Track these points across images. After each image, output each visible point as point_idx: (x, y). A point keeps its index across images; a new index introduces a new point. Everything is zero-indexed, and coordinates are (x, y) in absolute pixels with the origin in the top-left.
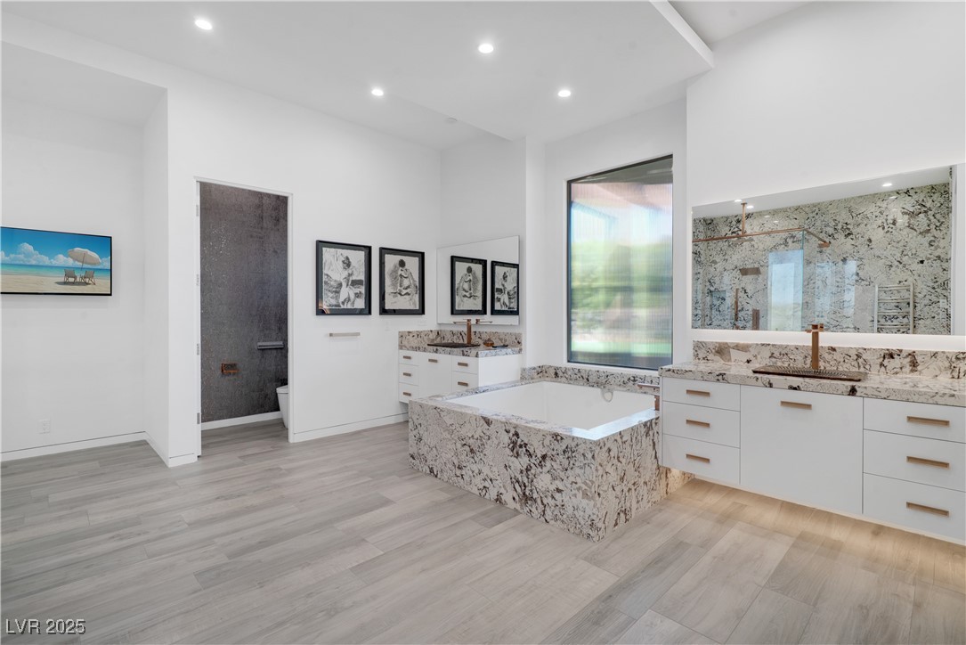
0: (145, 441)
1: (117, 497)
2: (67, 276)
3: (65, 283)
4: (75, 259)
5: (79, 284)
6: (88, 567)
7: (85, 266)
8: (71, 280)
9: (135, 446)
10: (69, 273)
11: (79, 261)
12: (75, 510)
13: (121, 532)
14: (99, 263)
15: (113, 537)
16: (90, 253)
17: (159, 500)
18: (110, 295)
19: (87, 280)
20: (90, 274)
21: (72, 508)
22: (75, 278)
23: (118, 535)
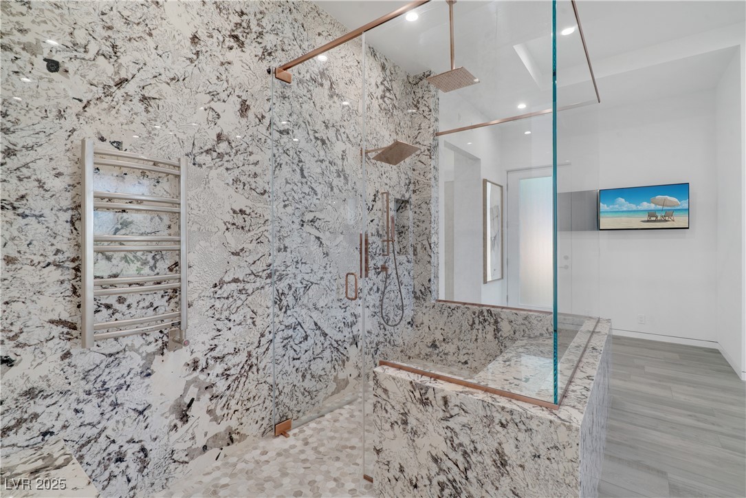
0: (717, 350)
1: (694, 387)
2: (650, 216)
3: (648, 221)
4: (656, 204)
5: (660, 221)
6: (673, 428)
7: (665, 208)
8: (653, 219)
9: (712, 352)
10: (651, 214)
11: (659, 205)
12: (662, 383)
13: (697, 414)
14: (678, 205)
15: (690, 416)
16: (669, 198)
17: (732, 404)
18: (688, 228)
19: (667, 218)
20: (669, 214)
21: (660, 381)
22: (657, 217)
23: (695, 416)
